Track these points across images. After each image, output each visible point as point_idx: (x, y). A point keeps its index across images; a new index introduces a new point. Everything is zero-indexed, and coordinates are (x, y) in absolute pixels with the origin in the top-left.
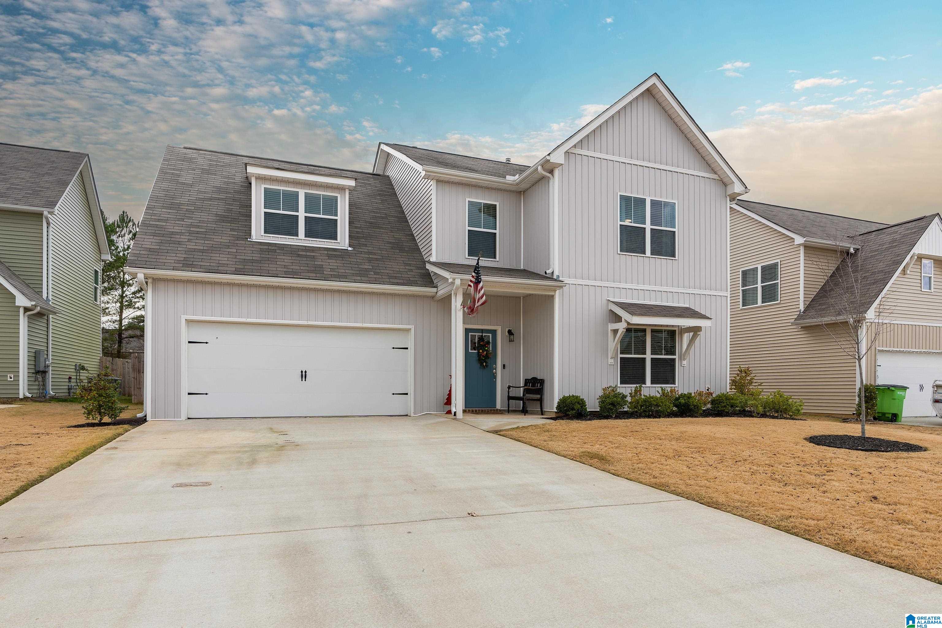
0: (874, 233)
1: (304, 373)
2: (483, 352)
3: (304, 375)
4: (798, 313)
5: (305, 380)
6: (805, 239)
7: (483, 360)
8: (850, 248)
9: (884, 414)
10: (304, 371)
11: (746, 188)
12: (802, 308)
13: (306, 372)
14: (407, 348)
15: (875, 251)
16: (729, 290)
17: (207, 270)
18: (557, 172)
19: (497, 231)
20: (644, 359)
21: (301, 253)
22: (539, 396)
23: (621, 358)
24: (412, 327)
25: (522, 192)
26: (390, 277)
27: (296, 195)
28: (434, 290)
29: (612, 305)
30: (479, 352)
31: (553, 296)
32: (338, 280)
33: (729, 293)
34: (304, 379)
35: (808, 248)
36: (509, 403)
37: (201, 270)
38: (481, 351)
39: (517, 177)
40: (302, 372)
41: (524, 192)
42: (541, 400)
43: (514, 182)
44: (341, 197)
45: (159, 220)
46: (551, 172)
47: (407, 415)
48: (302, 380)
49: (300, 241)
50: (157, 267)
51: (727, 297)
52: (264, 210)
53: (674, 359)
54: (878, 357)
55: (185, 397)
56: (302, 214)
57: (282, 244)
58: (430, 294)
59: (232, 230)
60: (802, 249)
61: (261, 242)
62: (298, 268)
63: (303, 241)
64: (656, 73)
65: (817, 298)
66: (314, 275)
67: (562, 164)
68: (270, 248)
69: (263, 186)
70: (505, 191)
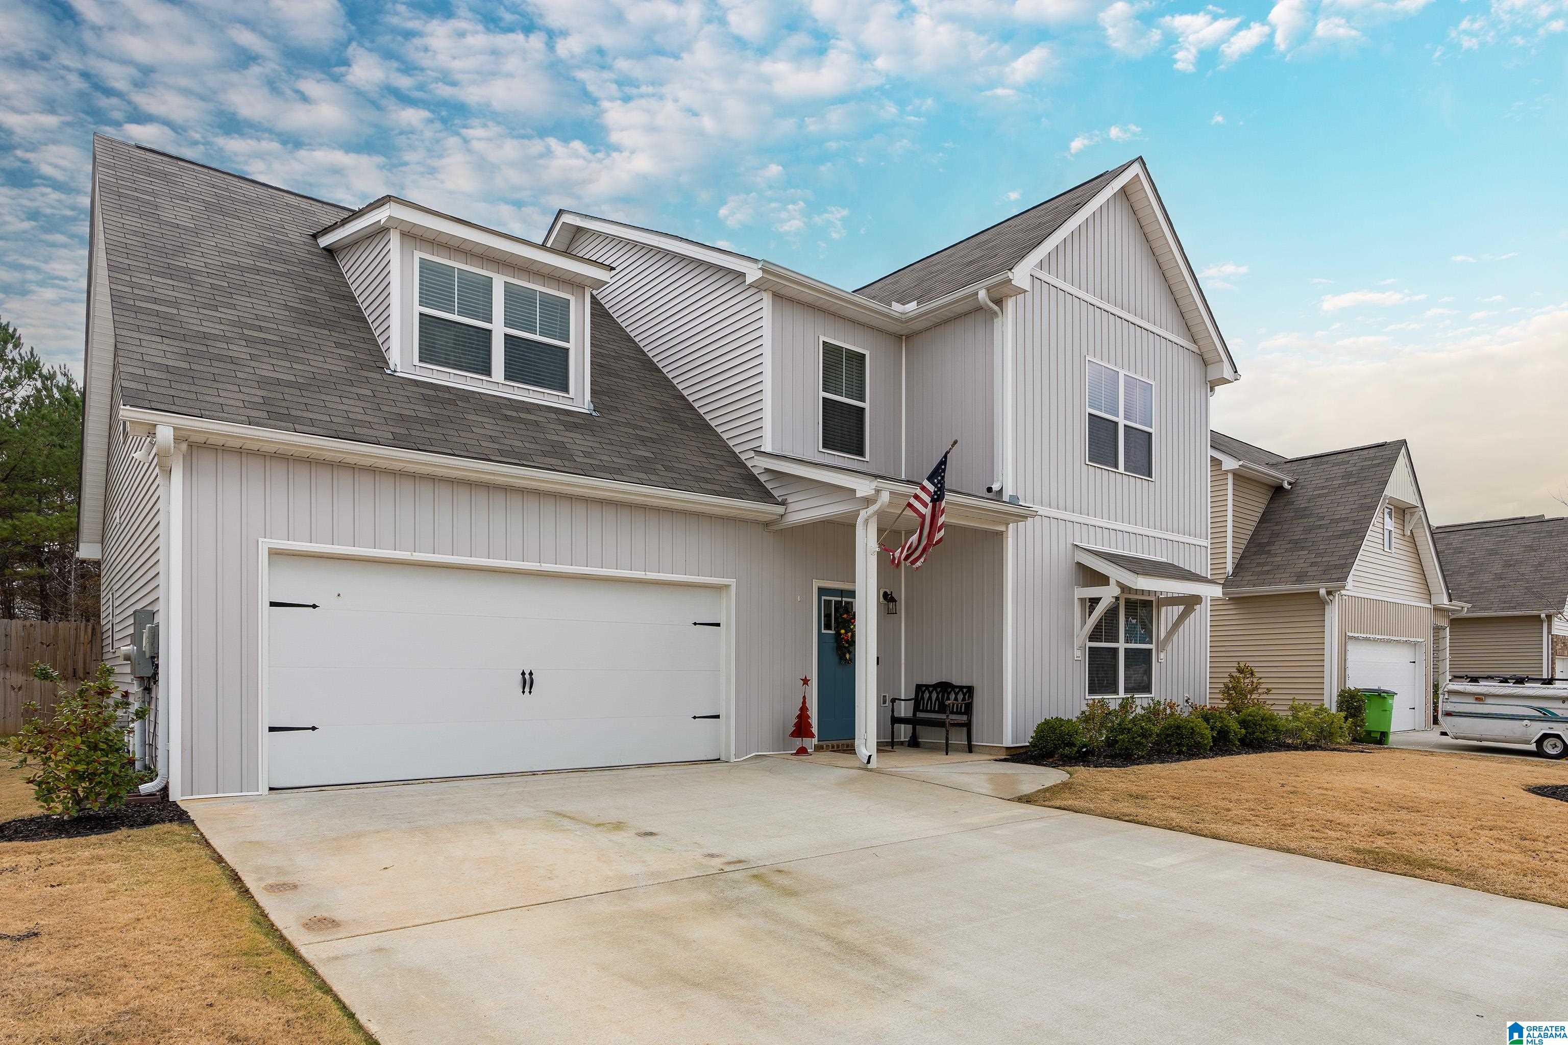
0: (1309, 461)
1: (527, 676)
2: (846, 633)
3: (527, 682)
4: (1224, 576)
5: (530, 692)
6: (1241, 463)
7: (845, 647)
8: (1283, 480)
9: (1369, 733)
10: (527, 673)
11: (1236, 372)
12: (1230, 569)
13: (531, 674)
14: (718, 625)
15: (1323, 488)
16: (1209, 537)
17: (333, 433)
18: (1010, 304)
19: (866, 405)
20: (1115, 650)
21: (509, 413)
22: (965, 718)
23: (1089, 648)
24: (732, 581)
25: (904, 337)
26: (698, 479)
27: (488, 285)
28: (780, 510)
29: (1080, 553)
30: (838, 634)
31: (1000, 535)
32: (609, 476)
33: (1209, 541)
34: (527, 690)
35: (1238, 476)
36: (893, 728)
37: (314, 430)
38: (843, 631)
39: (912, 306)
40: (523, 674)
41: (908, 337)
42: (968, 725)
43: (903, 317)
44: (576, 301)
45: (155, 301)
46: (999, 302)
47: (719, 759)
48: (523, 692)
49: (495, 387)
50: (207, 413)
51: (1207, 547)
52: (418, 309)
53: (1150, 650)
54: (1349, 647)
55: (266, 737)
56: (499, 329)
57: (460, 389)
58: (768, 518)
59: (338, 345)
60: (1230, 477)
61: (415, 381)
62: (520, 444)
63: (501, 388)
64: (1141, 158)
65: (1246, 554)
66: (559, 462)
67: (1025, 291)
68: (440, 394)
69: (418, 255)
70: (880, 330)
